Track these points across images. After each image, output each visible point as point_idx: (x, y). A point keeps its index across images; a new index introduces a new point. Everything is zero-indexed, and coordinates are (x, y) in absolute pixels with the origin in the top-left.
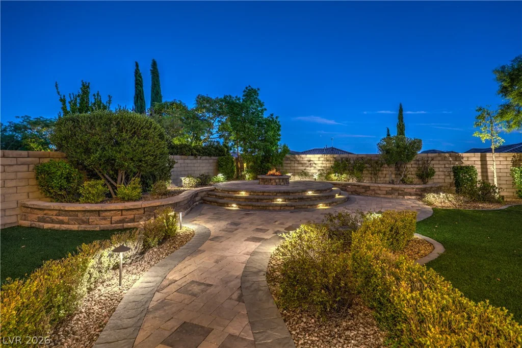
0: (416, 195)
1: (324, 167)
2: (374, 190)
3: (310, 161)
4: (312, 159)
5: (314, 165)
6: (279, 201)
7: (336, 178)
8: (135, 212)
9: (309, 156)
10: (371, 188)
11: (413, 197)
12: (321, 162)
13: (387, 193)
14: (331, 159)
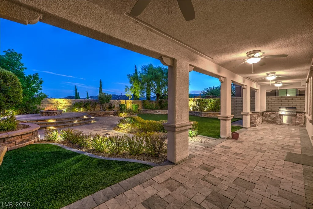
0: (113, 114)
1: (66, 105)
2: (98, 114)
3: (57, 102)
4: (58, 101)
5: (60, 104)
6: (76, 121)
7: (78, 110)
8: (28, 135)
9: (56, 100)
10: (97, 113)
11: (112, 115)
12: (64, 103)
13: (104, 115)
14: (71, 101)
